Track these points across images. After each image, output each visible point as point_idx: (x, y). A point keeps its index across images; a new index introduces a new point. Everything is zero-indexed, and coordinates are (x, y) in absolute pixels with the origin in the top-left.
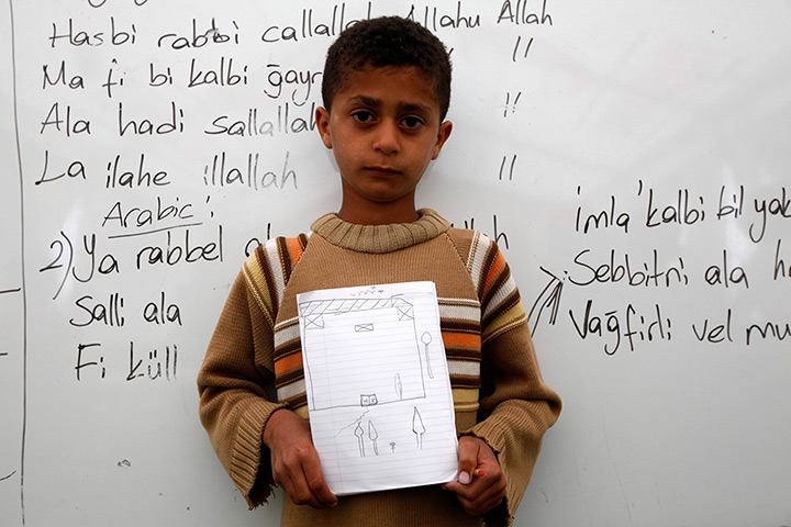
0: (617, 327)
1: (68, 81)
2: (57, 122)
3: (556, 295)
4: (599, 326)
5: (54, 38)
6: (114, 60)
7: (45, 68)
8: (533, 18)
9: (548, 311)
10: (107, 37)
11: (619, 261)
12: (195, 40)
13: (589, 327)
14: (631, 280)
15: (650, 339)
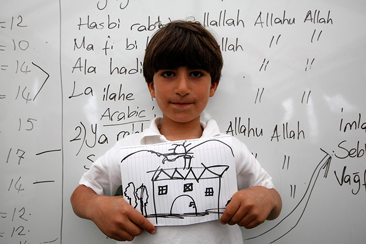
0: (359, 180)
1: (86, 47)
2: (80, 67)
3: (328, 163)
4: (349, 180)
5: (80, 25)
6: (109, 37)
7: (75, 40)
8: (323, 20)
9: (323, 171)
10: (106, 25)
11: (362, 147)
12: (149, 27)
13: (344, 180)
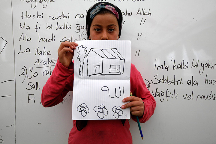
0: (164, 95)
1: (26, 28)
2: (23, 38)
3: (149, 86)
4: (159, 94)
5: (23, 16)
6: (38, 22)
7: (20, 24)
8: (146, 14)
10: (36, 16)
11: (165, 78)
12: (58, 17)
13: (156, 95)
14: (168, 83)
15: (172, 98)
